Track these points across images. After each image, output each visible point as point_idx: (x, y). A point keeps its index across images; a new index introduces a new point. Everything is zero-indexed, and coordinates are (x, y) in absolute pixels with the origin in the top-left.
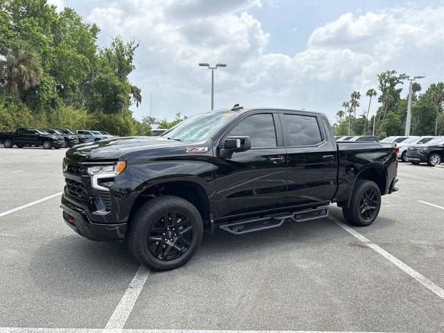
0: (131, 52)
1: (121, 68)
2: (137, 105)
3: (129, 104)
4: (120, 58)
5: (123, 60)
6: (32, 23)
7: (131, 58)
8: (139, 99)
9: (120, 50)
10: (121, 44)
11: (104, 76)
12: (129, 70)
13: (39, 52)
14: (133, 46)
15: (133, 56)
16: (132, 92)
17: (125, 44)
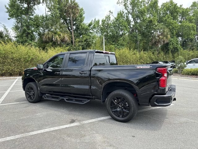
13: (170, 28)
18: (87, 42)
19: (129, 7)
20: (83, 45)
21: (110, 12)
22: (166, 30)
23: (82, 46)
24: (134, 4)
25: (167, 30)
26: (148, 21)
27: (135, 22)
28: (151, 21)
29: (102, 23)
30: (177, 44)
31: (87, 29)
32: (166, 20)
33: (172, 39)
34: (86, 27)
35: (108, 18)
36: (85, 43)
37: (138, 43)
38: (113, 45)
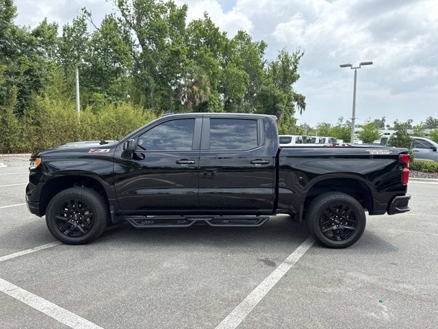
0: (296, 61)
1: (285, 77)
2: (301, 113)
3: (292, 112)
4: (285, 68)
5: (288, 70)
6: (205, 50)
7: (296, 67)
8: (303, 106)
9: (286, 61)
10: (286, 56)
11: (265, 88)
12: (294, 79)
13: (209, 74)
14: (298, 56)
15: (298, 66)
16: (296, 100)
17: (290, 55)
18: (34, 76)
19: (129, 12)
20: (21, 85)
21: (85, 12)
22: (203, 76)
23: (19, 85)
24: (143, 8)
25: (205, 76)
26: (171, 51)
27: (143, 49)
28: (177, 53)
29: (64, 35)
30: (219, 105)
31: (30, 43)
32: (202, 56)
33: (213, 96)
34: (27, 38)
35: (81, 25)
36: (27, 80)
37: (151, 95)
38: (97, 91)
